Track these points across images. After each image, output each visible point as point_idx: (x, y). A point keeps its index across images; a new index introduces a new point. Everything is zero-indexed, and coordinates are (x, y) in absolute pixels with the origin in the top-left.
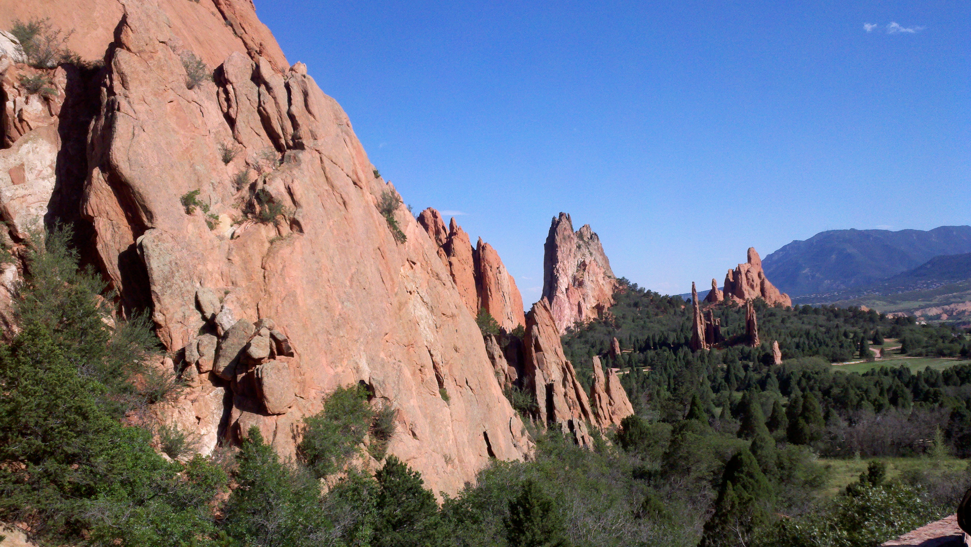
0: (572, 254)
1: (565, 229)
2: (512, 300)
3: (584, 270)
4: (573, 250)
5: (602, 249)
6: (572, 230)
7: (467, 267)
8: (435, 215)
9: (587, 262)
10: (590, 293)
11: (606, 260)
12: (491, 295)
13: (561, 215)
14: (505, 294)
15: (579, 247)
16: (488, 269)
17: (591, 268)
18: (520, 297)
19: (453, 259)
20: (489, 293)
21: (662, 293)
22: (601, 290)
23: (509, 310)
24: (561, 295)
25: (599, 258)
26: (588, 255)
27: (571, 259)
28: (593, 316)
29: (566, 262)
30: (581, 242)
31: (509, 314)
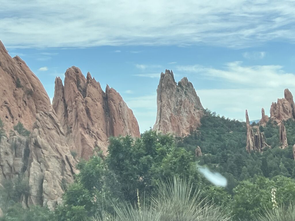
0: (174, 95)
1: (169, 80)
2: (131, 125)
3: (181, 105)
4: (174, 92)
5: (195, 93)
6: (174, 80)
7: (98, 103)
8: (77, 71)
9: (183, 100)
10: (185, 119)
11: (198, 99)
12: (115, 122)
13: (166, 71)
14: (125, 121)
15: (178, 91)
16: (113, 104)
17: (186, 104)
18: (136, 122)
19: (89, 99)
20: (114, 120)
21: (231, 119)
22: (193, 118)
23: (128, 130)
24: (166, 121)
25: (193, 98)
26: (184, 96)
27: (173, 99)
28: (187, 134)
29: (169, 100)
30: (179, 88)
31: (128, 132)
